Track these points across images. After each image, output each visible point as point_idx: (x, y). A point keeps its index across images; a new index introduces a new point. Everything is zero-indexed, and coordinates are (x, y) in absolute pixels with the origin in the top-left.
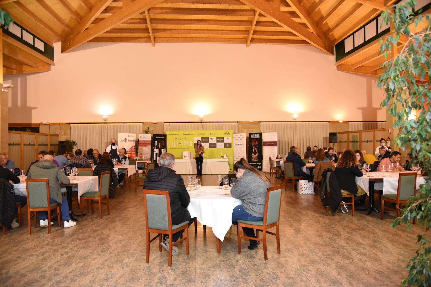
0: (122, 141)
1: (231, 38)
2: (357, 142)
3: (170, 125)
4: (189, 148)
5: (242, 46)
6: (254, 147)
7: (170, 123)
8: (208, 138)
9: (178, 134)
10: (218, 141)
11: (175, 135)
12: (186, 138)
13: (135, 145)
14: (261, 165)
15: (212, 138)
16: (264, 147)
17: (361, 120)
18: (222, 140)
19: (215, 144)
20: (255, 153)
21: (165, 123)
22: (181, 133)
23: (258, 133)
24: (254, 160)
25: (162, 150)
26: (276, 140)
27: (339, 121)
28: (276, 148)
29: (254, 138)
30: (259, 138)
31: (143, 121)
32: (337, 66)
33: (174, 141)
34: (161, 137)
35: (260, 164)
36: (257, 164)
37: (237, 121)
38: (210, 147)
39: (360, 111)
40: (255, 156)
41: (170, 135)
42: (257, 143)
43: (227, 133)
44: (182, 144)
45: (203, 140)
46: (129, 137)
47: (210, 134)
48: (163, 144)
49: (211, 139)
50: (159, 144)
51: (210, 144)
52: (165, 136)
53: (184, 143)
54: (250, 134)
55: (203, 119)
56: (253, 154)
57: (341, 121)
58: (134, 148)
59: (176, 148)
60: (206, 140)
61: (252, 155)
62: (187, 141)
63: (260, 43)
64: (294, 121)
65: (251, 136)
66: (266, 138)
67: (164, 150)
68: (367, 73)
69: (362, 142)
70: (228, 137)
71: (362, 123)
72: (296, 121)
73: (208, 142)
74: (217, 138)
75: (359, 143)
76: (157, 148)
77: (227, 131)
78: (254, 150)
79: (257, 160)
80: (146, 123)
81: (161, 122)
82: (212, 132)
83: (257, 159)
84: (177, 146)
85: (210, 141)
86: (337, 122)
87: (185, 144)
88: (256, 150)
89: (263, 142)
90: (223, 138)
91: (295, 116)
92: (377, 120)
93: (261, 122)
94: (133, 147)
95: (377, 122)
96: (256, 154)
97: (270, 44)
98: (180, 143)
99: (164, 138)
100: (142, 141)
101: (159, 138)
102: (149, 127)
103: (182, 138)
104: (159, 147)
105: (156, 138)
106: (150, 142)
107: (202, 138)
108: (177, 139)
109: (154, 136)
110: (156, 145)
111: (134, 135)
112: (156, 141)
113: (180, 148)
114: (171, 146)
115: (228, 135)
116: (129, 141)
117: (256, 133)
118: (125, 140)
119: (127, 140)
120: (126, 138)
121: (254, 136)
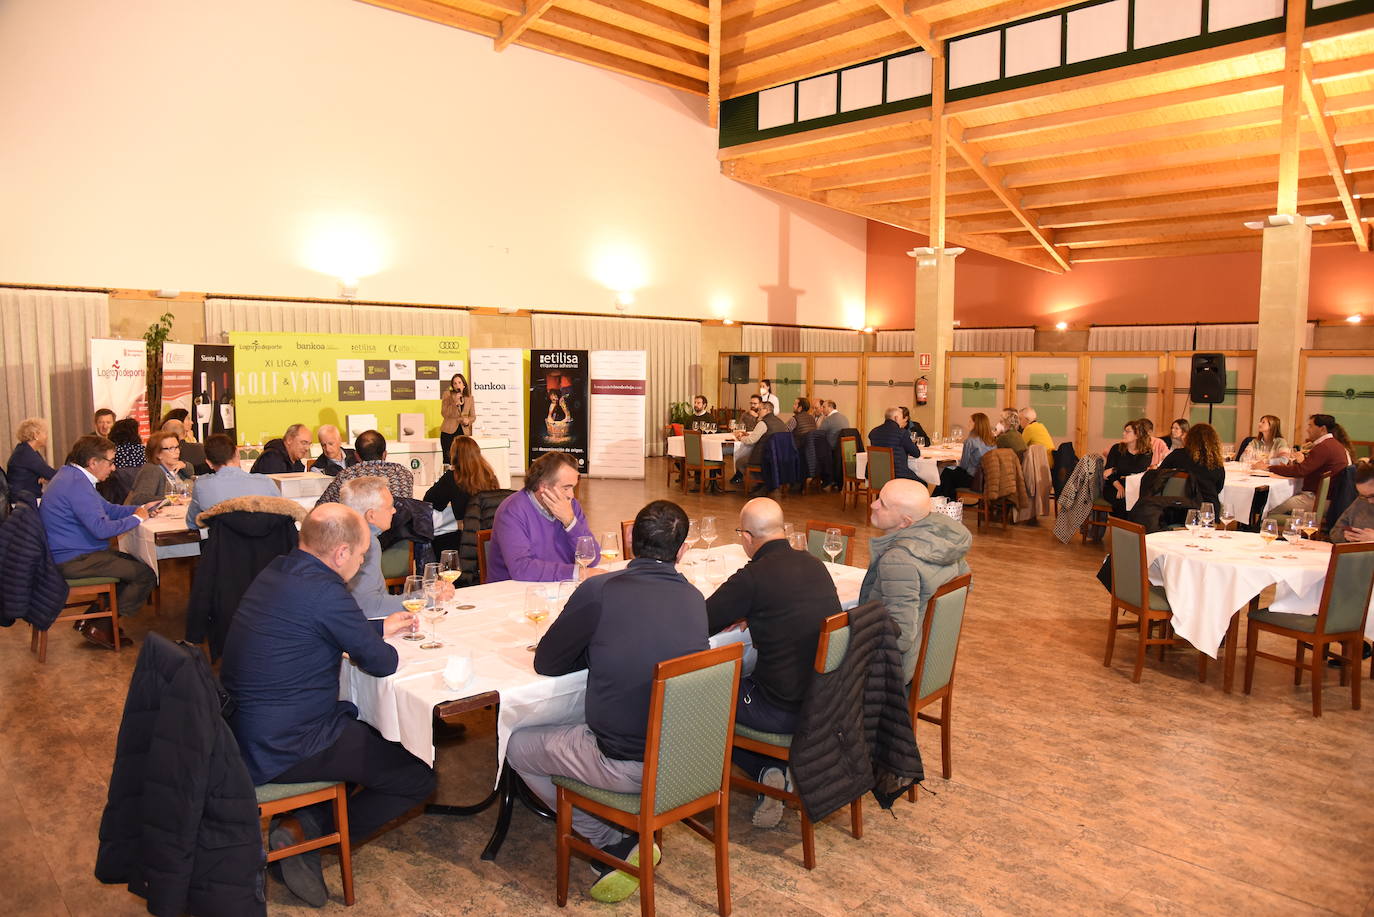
0: (106, 374)
2: (799, 382)
3: (231, 308)
4: (319, 400)
5: (480, 45)
6: (554, 397)
7: (231, 298)
8: (385, 364)
10: (420, 376)
12: (307, 363)
13: (145, 389)
14: (585, 456)
15: (402, 362)
16: (593, 396)
17: (766, 321)
18: (434, 369)
19: (411, 385)
20: (559, 415)
21: (209, 297)
22: (288, 340)
23: (571, 353)
24: (553, 439)
25: (223, 408)
26: (641, 376)
27: (722, 321)
28: (640, 401)
29: (556, 366)
30: (576, 366)
32: (722, 163)
33: (263, 374)
34: (218, 358)
35: (581, 451)
37: (464, 305)
38: (395, 396)
39: (765, 296)
40: (557, 428)
41: (247, 348)
42: (565, 383)
43: (449, 347)
44: (294, 381)
45: (371, 368)
46: (125, 354)
47: (392, 349)
48: (225, 387)
49: (397, 365)
50: (213, 384)
51: (395, 385)
52: (228, 351)
53: (300, 382)
54: (536, 354)
55: (355, 291)
56: (550, 420)
57: (728, 322)
59: (272, 401)
60: (378, 369)
61: (544, 425)
62: (313, 374)
63: (540, 48)
64: (619, 313)
65: (544, 358)
66: (601, 367)
67: (228, 410)
68: (800, 195)
70: (452, 360)
71: (770, 328)
72: (624, 313)
73: (386, 376)
74: (419, 364)
75: (803, 386)
76: (206, 402)
77: (451, 339)
78: (552, 407)
79: (566, 439)
80: (127, 292)
81: (193, 295)
82: (396, 340)
84: (275, 393)
85: (396, 375)
86: (720, 323)
87: (306, 386)
88: (563, 406)
89: (592, 380)
90: (436, 364)
93: (533, 312)
94: (139, 400)
96: (565, 420)
97: (568, 56)
98: (286, 382)
99: (225, 359)
100: (170, 373)
101: (212, 359)
102: (170, 315)
103: (294, 363)
104: (213, 399)
105: (204, 358)
106: (190, 378)
107: (368, 363)
108: (275, 363)
109: (199, 350)
110: (204, 388)
111: (142, 345)
112: (204, 375)
113: (286, 401)
114: (251, 392)
115: (450, 352)
116: (128, 373)
117: (563, 351)
118: (114, 368)
119: (122, 369)
120: (117, 362)
121: (555, 358)
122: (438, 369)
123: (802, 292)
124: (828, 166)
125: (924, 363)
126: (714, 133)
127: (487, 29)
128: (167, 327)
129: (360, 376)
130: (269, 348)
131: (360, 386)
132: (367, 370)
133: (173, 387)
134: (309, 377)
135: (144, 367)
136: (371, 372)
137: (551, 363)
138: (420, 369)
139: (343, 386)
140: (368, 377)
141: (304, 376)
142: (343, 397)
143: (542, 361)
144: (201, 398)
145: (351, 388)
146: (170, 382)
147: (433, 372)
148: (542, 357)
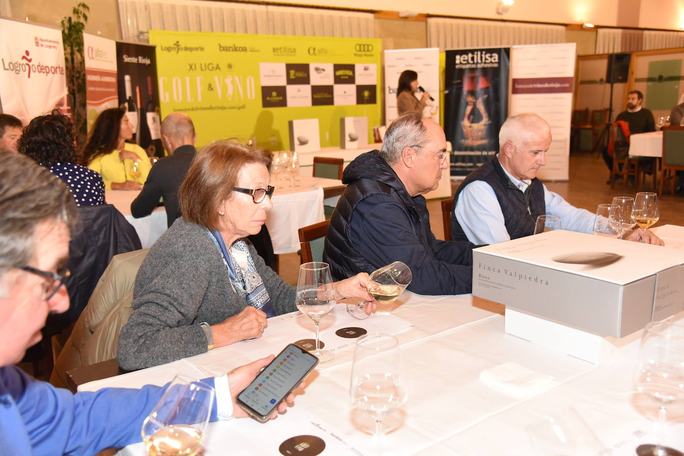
0: (14, 68)
4: (244, 107)
6: (470, 99)
8: (305, 68)
9: (202, 49)
10: (338, 80)
11: (186, 49)
12: (230, 66)
13: (65, 92)
15: (321, 66)
16: (515, 96)
18: (351, 73)
19: (329, 89)
22: (211, 41)
23: (490, 51)
24: (469, 142)
25: (150, 116)
26: (569, 72)
27: (582, 25)
29: (474, 66)
30: (496, 65)
33: (187, 79)
34: (141, 60)
36: (484, 153)
38: (315, 103)
40: (474, 129)
41: (169, 49)
42: (482, 84)
43: (364, 50)
44: (218, 89)
45: (292, 72)
46: (37, 43)
47: (312, 51)
48: (150, 93)
49: (317, 69)
50: (138, 90)
51: (316, 89)
52: (150, 52)
53: (225, 88)
56: (466, 123)
57: (587, 26)
59: (197, 109)
60: (299, 73)
61: (460, 126)
62: (236, 78)
64: (499, 17)
65: (458, 59)
67: (154, 119)
70: (366, 65)
72: (504, 17)
73: (306, 80)
74: (337, 67)
76: (131, 109)
77: (364, 41)
78: (469, 109)
79: (483, 142)
82: (319, 42)
83: (482, 139)
84: (200, 99)
85: (316, 79)
86: (581, 27)
87: (230, 91)
88: (481, 107)
89: (515, 81)
90: (351, 67)
91: (509, 4)
93: (429, 16)
94: (61, 103)
95: (640, 31)
96: (482, 123)
98: (210, 88)
99: (148, 62)
100: (95, 72)
101: (133, 60)
102: (84, 6)
103: (218, 67)
104: (139, 106)
105: (127, 59)
106: (113, 80)
107: (289, 67)
108: (198, 67)
109: (122, 49)
110: (129, 93)
111: (56, 35)
112: (127, 78)
113: (211, 108)
114: (175, 99)
115: (365, 55)
116: (43, 69)
117: (481, 50)
118: (25, 61)
119: (35, 62)
120: (27, 53)
121: (473, 59)
122: (354, 73)
128: (82, 20)
129: (282, 81)
130: (191, 49)
131: (281, 91)
132: (288, 74)
133: (98, 89)
134: (233, 82)
135: (63, 64)
136: (292, 77)
137: (468, 63)
138: (339, 73)
139: (267, 91)
140: (290, 81)
141: (228, 81)
142: (266, 104)
143: (457, 62)
144: (126, 105)
145: (274, 94)
146: (94, 83)
147: (350, 76)
148: (458, 57)
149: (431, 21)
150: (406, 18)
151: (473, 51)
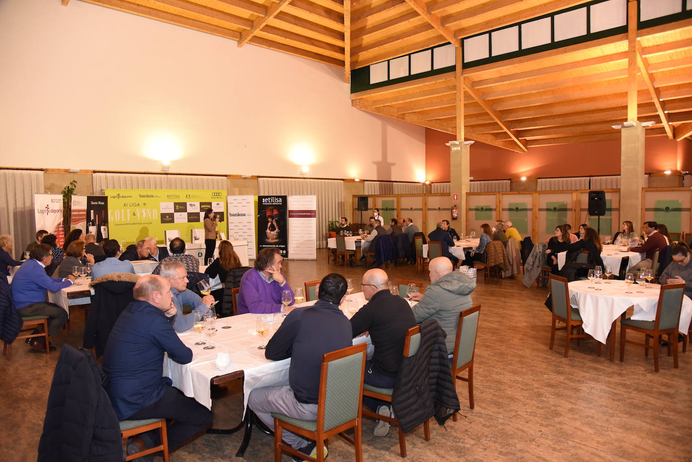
0: (42, 212)
1: (216, 26)
2: (393, 209)
3: (106, 178)
4: (151, 223)
5: (232, 44)
6: (270, 220)
7: (106, 172)
8: (185, 204)
9: (131, 197)
11: (123, 197)
12: (145, 204)
13: (62, 219)
14: (286, 249)
15: (193, 203)
16: (290, 219)
17: (376, 179)
18: (209, 206)
19: (197, 214)
20: (273, 229)
21: (95, 172)
22: (135, 193)
23: (278, 197)
25: (102, 228)
26: (314, 208)
27: (354, 180)
28: (313, 221)
29: (271, 204)
30: (281, 204)
31: (44, 167)
32: (352, 101)
33: (123, 210)
34: (100, 203)
35: (284, 246)
36: (277, 246)
37: (224, 174)
38: (189, 221)
39: (375, 167)
40: (272, 234)
41: (114, 197)
43: (217, 195)
44: (138, 215)
45: (177, 207)
46: (51, 201)
47: (188, 196)
48: (103, 217)
49: (191, 205)
50: (97, 216)
51: (190, 214)
52: (105, 199)
53: (142, 214)
54: (260, 198)
55: (169, 168)
56: (268, 231)
57: (357, 180)
58: (61, 226)
59: (127, 224)
60: (181, 207)
61: (265, 233)
62: (148, 210)
63: (260, 45)
64: (302, 176)
66: (293, 204)
67: (104, 229)
68: (392, 116)
69: (402, 209)
70: (218, 202)
71: (378, 182)
72: (305, 176)
73: (185, 210)
75: (395, 211)
76: (93, 225)
77: (216, 191)
79: (277, 240)
80: (53, 170)
81: (87, 171)
82: (190, 192)
83: (275, 239)
84: (129, 220)
85: (190, 210)
86: (353, 181)
87: (144, 216)
88: (275, 223)
89: (290, 211)
90: (210, 204)
91: (306, 171)
92: (392, 180)
93: (259, 177)
94: (59, 224)
95: (391, 183)
96: (276, 231)
97: (274, 49)
98: (134, 214)
99: (103, 203)
100: (75, 211)
101: (96, 203)
102: (75, 181)
103: (138, 205)
104: (97, 223)
105: (93, 203)
106: (85, 213)
107: (175, 204)
108: (128, 204)
109: (90, 199)
110: (92, 218)
111: (61, 197)
112: (92, 211)
113: (134, 224)
114: (116, 220)
115: (217, 198)
116: (54, 211)
117: (274, 196)
118: (47, 209)
119: (50, 209)
120: (48, 206)
121: (270, 200)
123: (394, 164)
124: (405, 101)
125: (455, 198)
126: (348, 86)
127: (234, 36)
128: (73, 187)
129: (172, 211)
130: (125, 197)
131: (172, 215)
132: (175, 208)
133: (77, 218)
134: (146, 212)
135: (62, 208)
136: (177, 208)
137: (268, 202)
138: (203, 206)
139: (163, 216)
140: (176, 211)
141: (143, 211)
142: (163, 221)
143: (264, 201)
144: (91, 223)
145: (167, 217)
146: (75, 215)
148: (264, 199)
149: (260, 179)
150: (246, 178)
151: (270, 197)
